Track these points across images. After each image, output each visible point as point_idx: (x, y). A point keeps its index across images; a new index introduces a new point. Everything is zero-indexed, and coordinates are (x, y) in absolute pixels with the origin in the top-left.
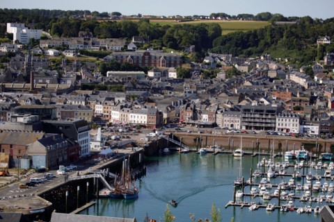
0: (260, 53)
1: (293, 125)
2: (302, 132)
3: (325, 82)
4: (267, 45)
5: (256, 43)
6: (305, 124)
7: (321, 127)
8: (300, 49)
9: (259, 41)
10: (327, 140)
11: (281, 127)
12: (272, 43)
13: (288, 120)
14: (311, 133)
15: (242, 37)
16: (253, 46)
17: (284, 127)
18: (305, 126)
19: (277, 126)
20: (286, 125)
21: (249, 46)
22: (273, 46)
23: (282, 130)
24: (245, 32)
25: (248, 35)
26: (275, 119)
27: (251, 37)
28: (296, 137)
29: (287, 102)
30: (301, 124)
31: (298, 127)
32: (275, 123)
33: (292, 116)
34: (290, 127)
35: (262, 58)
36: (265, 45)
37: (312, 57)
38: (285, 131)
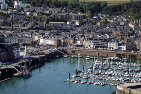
0: (122, 14)
1: (115, 46)
2: (119, 49)
4: (125, 11)
5: (120, 10)
6: (120, 46)
7: (127, 47)
8: (138, 13)
9: (122, 9)
10: (128, 53)
11: (110, 47)
12: (127, 10)
13: (113, 44)
14: (122, 49)
15: (115, 7)
16: (119, 11)
17: (111, 47)
18: (120, 47)
19: (108, 46)
20: (112, 46)
21: (118, 11)
22: (127, 11)
23: (110, 48)
24: (116, 5)
25: (117, 6)
26: (108, 43)
27: (118, 7)
28: (115, 51)
29: (118, 36)
30: (118, 45)
31: (117, 47)
32: (107, 45)
33: (114, 42)
34: (114, 47)
35: (122, 16)
36: (124, 11)
38: (112, 48)
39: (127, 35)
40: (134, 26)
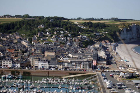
0: (15, 32)
1: (9, 64)
2: (13, 66)
3: (36, 44)
4: (18, 28)
5: (13, 28)
6: (14, 63)
7: (21, 64)
8: (31, 30)
9: (15, 27)
10: (22, 70)
11: (4, 64)
12: (20, 28)
13: (7, 61)
14: (17, 67)
15: (7, 25)
16: (12, 29)
17: (5, 64)
18: (14, 64)
19: (3, 64)
20: (6, 63)
21: (10, 29)
22: (20, 29)
23: (5, 66)
24: (9, 23)
25: (10, 24)
26: (2, 61)
27: (11, 25)
28: (9, 69)
29: (12, 54)
30: (12, 63)
31: (11, 65)
32: (2, 63)
33: (9, 60)
34: (8, 65)
35: (15, 34)
36: (17, 29)
37: (34, 34)
38: (6, 66)
39: (20, 53)
40: (27, 44)
